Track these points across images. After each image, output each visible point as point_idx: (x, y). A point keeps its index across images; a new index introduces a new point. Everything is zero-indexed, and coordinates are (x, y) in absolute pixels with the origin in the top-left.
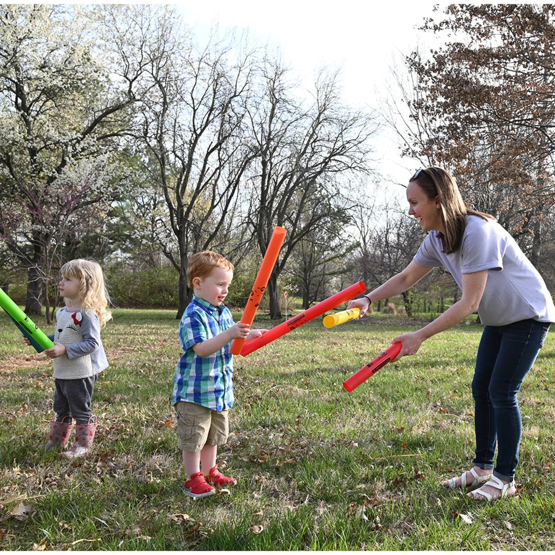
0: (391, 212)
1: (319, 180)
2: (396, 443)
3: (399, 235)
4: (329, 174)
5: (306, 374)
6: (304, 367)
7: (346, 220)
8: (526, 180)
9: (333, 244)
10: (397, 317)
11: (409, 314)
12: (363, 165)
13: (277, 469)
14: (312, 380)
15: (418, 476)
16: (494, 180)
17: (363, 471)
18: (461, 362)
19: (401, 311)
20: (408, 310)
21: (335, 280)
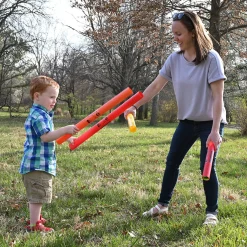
0: (58, 45)
1: (9, 19)
2: (80, 196)
3: (64, 61)
4: (17, 16)
5: (11, 155)
6: (8, 150)
7: (27, 49)
8: (155, 28)
9: (17, 65)
10: (64, 118)
11: (72, 116)
12: (41, 11)
13: (7, 213)
14: (15, 158)
15: (99, 214)
16: (133, 27)
17: (64, 212)
18: (113, 147)
19: (65, 114)
20: (71, 113)
21: (17, 92)
